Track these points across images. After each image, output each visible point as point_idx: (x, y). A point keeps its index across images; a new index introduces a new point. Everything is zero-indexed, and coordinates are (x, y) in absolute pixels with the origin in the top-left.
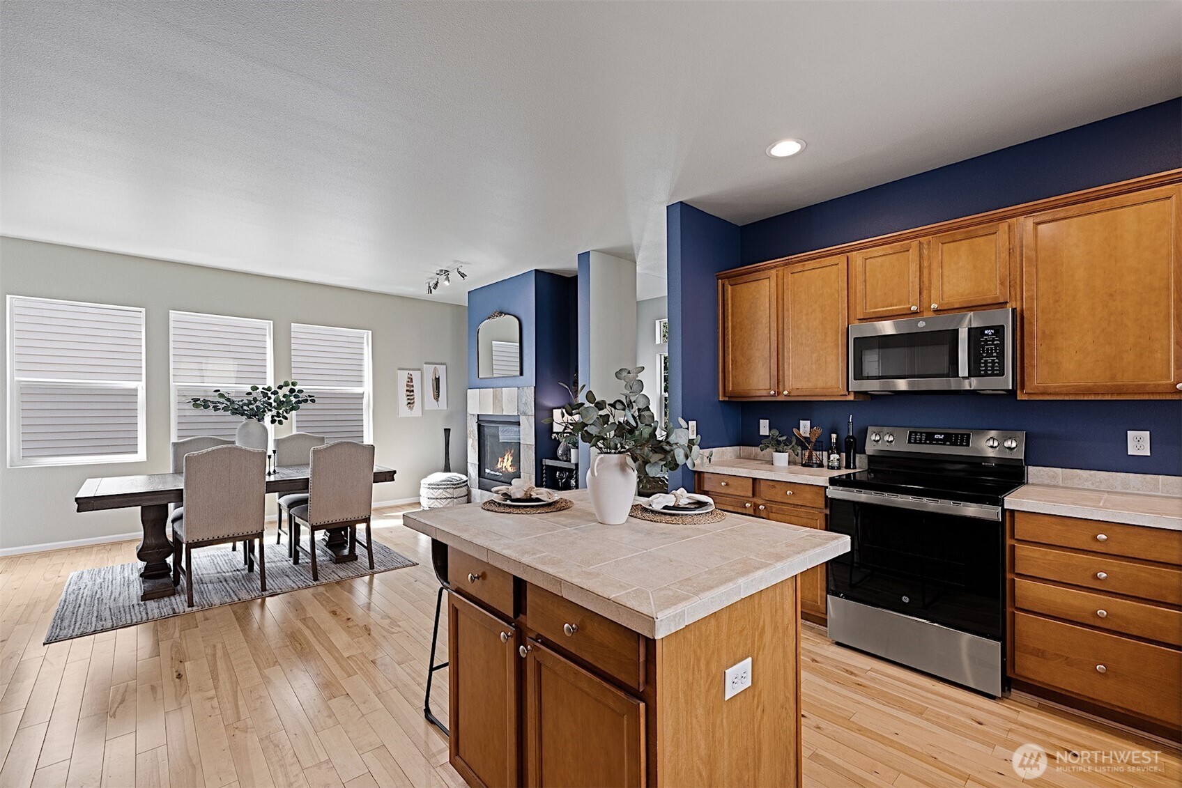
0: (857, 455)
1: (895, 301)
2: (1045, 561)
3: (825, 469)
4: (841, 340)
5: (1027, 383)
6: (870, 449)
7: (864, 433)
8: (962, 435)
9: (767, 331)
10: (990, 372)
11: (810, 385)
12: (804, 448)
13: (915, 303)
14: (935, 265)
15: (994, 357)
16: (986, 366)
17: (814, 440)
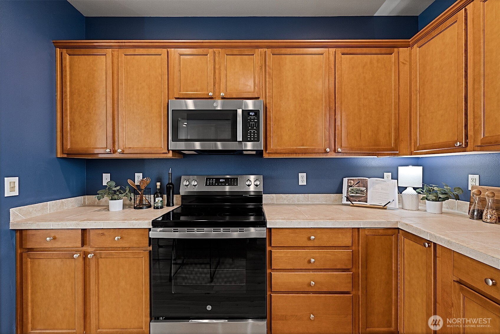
0: (175, 196)
1: (199, 88)
2: (286, 258)
3: (152, 209)
4: (163, 112)
5: (268, 147)
6: (183, 191)
7: (179, 180)
8: (234, 179)
9: (104, 99)
10: (252, 139)
11: (140, 145)
12: (136, 193)
13: (211, 91)
14: (222, 68)
15: (255, 129)
16: (251, 135)
17: (143, 188)
